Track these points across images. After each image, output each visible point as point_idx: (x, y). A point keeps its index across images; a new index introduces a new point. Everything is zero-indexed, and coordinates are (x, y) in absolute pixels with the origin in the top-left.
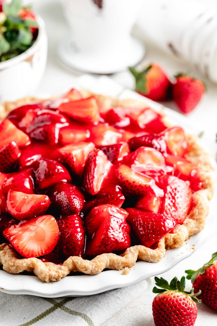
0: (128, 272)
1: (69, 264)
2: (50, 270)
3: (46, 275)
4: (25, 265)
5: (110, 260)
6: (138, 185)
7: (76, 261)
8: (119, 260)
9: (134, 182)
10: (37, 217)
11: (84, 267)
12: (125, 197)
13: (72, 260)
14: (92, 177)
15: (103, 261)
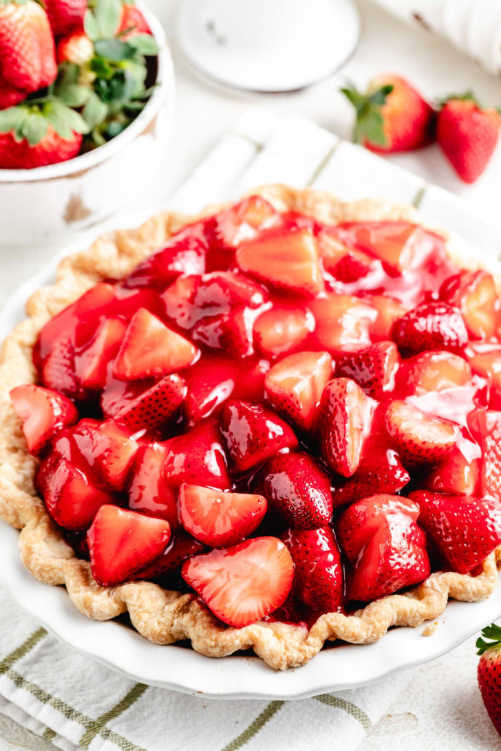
0: (433, 631)
1: (322, 633)
2: (287, 648)
3: (282, 660)
4: (237, 642)
5: (397, 613)
6: (432, 447)
7: (334, 624)
8: (415, 611)
9: (424, 443)
10: (246, 539)
11: (351, 635)
12: (410, 476)
13: (327, 623)
14: (342, 442)
15: (385, 619)
